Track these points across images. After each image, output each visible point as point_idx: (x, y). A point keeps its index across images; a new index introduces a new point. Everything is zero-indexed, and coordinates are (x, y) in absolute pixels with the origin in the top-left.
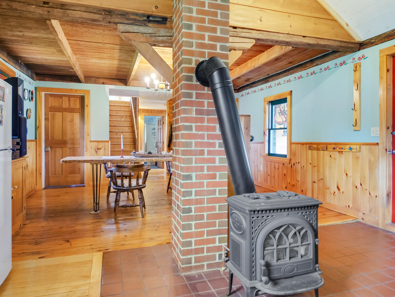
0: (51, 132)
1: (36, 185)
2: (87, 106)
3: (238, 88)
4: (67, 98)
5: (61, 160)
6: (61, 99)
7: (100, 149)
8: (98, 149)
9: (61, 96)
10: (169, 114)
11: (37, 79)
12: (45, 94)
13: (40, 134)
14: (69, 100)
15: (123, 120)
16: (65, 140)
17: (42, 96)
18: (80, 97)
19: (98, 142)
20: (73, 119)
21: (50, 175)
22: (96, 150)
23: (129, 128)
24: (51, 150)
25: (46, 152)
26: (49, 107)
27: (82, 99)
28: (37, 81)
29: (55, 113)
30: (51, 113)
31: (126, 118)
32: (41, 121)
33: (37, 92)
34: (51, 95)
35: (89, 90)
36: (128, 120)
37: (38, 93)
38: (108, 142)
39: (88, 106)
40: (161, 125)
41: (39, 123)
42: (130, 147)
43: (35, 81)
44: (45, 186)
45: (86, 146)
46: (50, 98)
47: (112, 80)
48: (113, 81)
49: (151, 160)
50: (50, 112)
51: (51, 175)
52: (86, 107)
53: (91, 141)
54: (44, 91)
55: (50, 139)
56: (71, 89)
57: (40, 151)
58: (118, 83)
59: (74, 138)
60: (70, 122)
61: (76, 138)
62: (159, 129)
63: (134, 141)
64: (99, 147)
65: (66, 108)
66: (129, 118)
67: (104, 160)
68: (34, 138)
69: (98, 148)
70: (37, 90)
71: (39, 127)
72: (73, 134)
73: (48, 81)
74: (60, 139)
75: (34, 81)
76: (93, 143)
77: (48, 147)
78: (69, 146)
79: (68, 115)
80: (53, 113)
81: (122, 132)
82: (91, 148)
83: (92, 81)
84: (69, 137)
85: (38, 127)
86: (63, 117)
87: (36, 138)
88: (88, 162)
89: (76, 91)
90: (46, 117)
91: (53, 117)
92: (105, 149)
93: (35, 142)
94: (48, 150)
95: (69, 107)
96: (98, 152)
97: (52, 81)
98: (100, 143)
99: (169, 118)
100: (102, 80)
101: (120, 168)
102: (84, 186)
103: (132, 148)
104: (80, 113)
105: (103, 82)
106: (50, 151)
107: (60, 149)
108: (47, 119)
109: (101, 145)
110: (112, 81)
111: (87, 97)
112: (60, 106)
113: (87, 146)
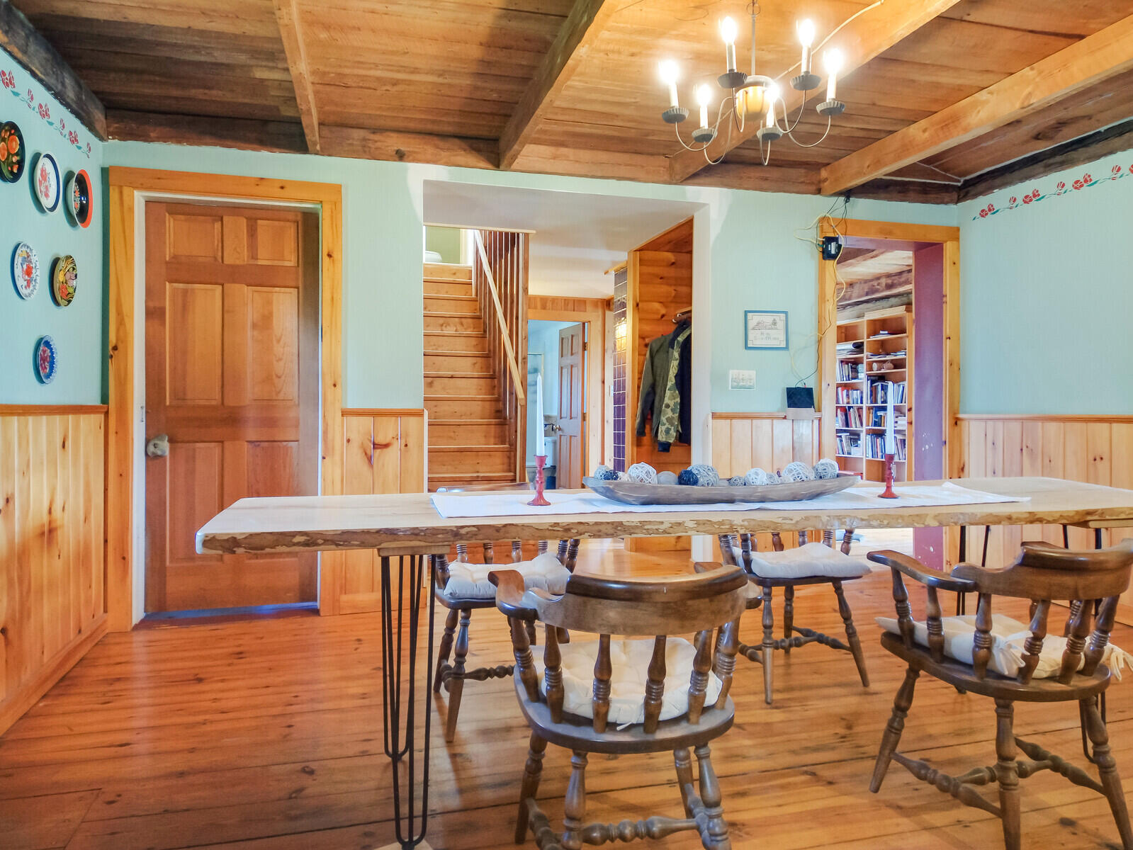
0: (174, 370)
1: (105, 611)
2: (329, 256)
3: (962, 180)
4: (245, 220)
5: (200, 535)
6: (217, 225)
7: (387, 446)
8: (376, 446)
9: (215, 213)
10: (637, 305)
11: (111, 129)
12: (147, 202)
13: (124, 382)
14: (252, 232)
15: (450, 331)
16: (234, 407)
17: (131, 209)
18: (299, 218)
19: (375, 414)
20: (271, 314)
21: (168, 563)
22: (368, 452)
23: (475, 364)
24: (172, 450)
25: (152, 459)
26: (167, 263)
27: (309, 225)
28: (114, 143)
29: (190, 286)
30: (176, 285)
31: (462, 324)
32: (126, 320)
33: (111, 188)
34: (175, 208)
35: (339, 183)
36: (468, 332)
37: (114, 194)
38: (419, 414)
39: (335, 255)
40: (572, 354)
41: (118, 330)
42: (485, 436)
43: (102, 139)
44: (146, 611)
45: (325, 433)
46: (170, 222)
47: (436, 141)
48: (441, 144)
49: (722, 523)
50: (171, 282)
51: (171, 561)
52: (325, 263)
53: (345, 413)
54: (142, 187)
55: (168, 403)
56: (262, 179)
57: (125, 460)
58: (463, 157)
59: (275, 398)
60: (254, 326)
61: (281, 396)
62: (565, 371)
63: (498, 411)
64: (381, 439)
65: (238, 266)
66: (472, 325)
67: (463, 531)
68: (94, 398)
69: (376, 442)
70: (112, 179)
71: (120, 346)
72: (269, 378)
73: (158, 139)
74: (214, 403)
75: (96, 140)
76: (355, 420)
77: (162, 440)
78: (252, 433)
79: (248, 298)
80: (181, 286)
81: (452, 377)
82: (348, 441)
83: (351, 144)
84: (250, 392)
85: (115, 348)
86: (226, 308)
87: (105, 398)
88: (363, 545)
89: (282, 188)
90: (151, 304)
91: (184, 306)
92: (406, 445)
93: (102, 416)
94: (159, 453)
95: (252, 262)
96: (375, 460)
97: (179, 140)
98: (385, 419)
99: (640, 320)
100: (395, 142)
101: (593, 601)
102: (316, 612)
103: (492, 440)
104: (298, 288)
105: (398, 152)
106: (167, 453)
107: (213, 444)
108: (154, 313)
109: (388, 429)
110: (437, 147)
111: (332, 217)
112: (215, 259)
113: (330, 436)
